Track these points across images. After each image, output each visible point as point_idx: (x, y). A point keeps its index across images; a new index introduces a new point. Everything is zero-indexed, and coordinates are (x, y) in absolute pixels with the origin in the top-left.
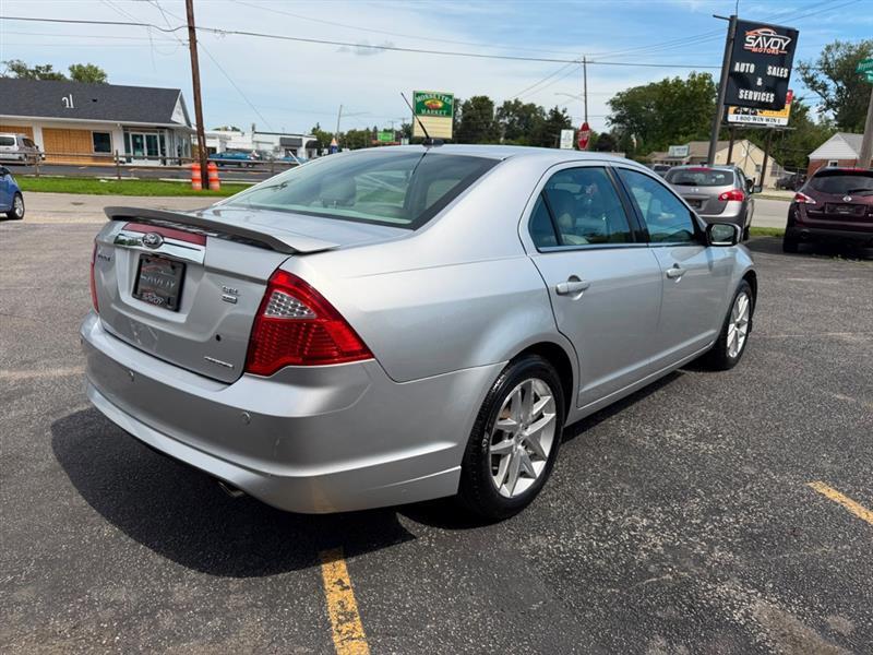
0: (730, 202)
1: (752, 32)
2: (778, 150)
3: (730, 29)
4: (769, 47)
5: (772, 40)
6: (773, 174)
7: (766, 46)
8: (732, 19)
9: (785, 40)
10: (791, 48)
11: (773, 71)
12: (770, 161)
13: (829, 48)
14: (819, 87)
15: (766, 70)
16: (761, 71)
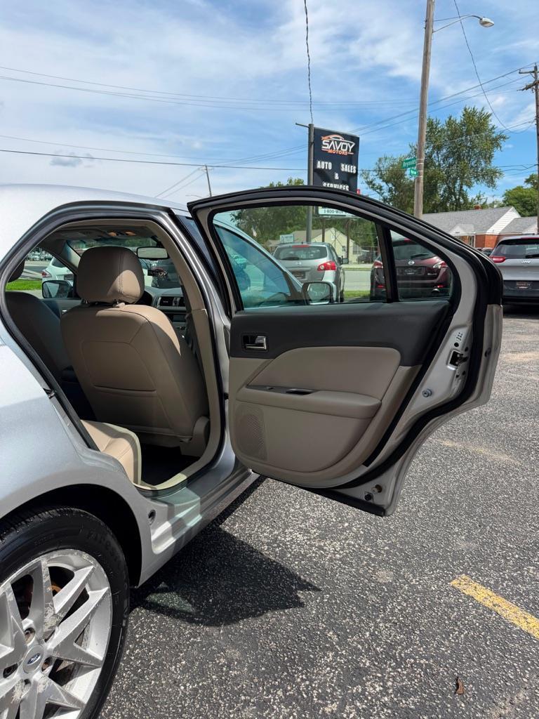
0: (326, 271)
1: (326, 137)
2: (357, 234)
3: (310, 134)
4: (340, 149)
5: (341, 144)
6: (355, 252)
7: (338, 149)
8: (310, 126)
9: (351, 144)
10: (355, 150)
11: (345, 168)
12: (351, 243)
13: (380, 160)
14: (377, 188)
15: (340, 167)
16: (336, 168)
